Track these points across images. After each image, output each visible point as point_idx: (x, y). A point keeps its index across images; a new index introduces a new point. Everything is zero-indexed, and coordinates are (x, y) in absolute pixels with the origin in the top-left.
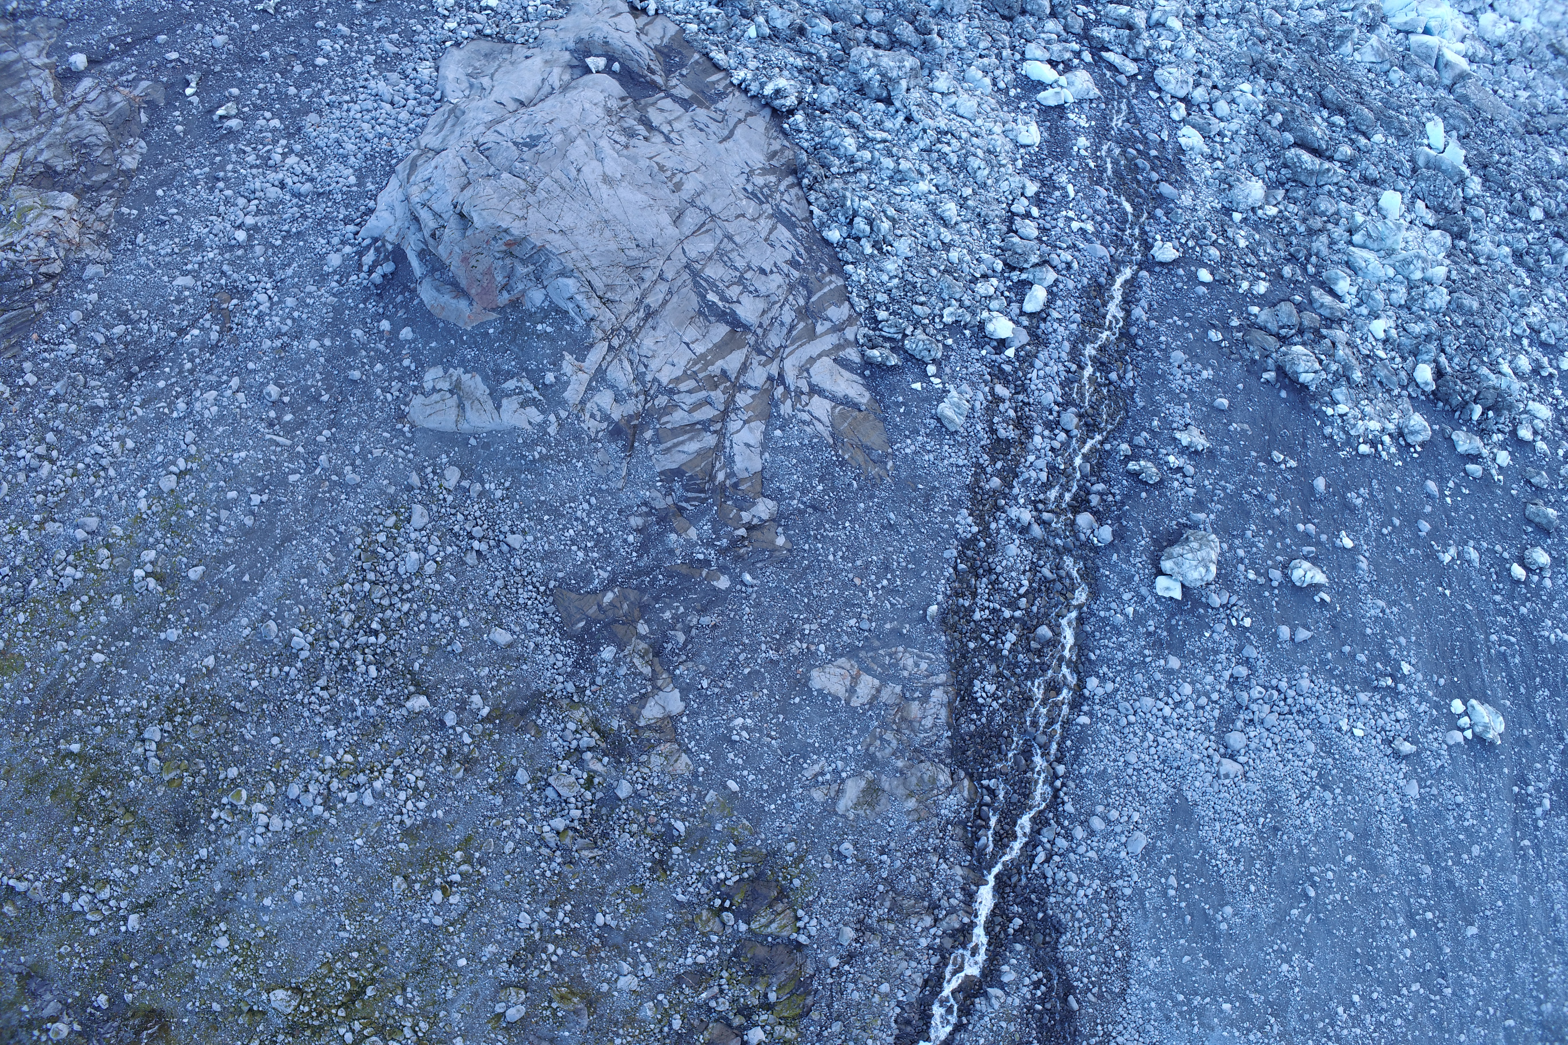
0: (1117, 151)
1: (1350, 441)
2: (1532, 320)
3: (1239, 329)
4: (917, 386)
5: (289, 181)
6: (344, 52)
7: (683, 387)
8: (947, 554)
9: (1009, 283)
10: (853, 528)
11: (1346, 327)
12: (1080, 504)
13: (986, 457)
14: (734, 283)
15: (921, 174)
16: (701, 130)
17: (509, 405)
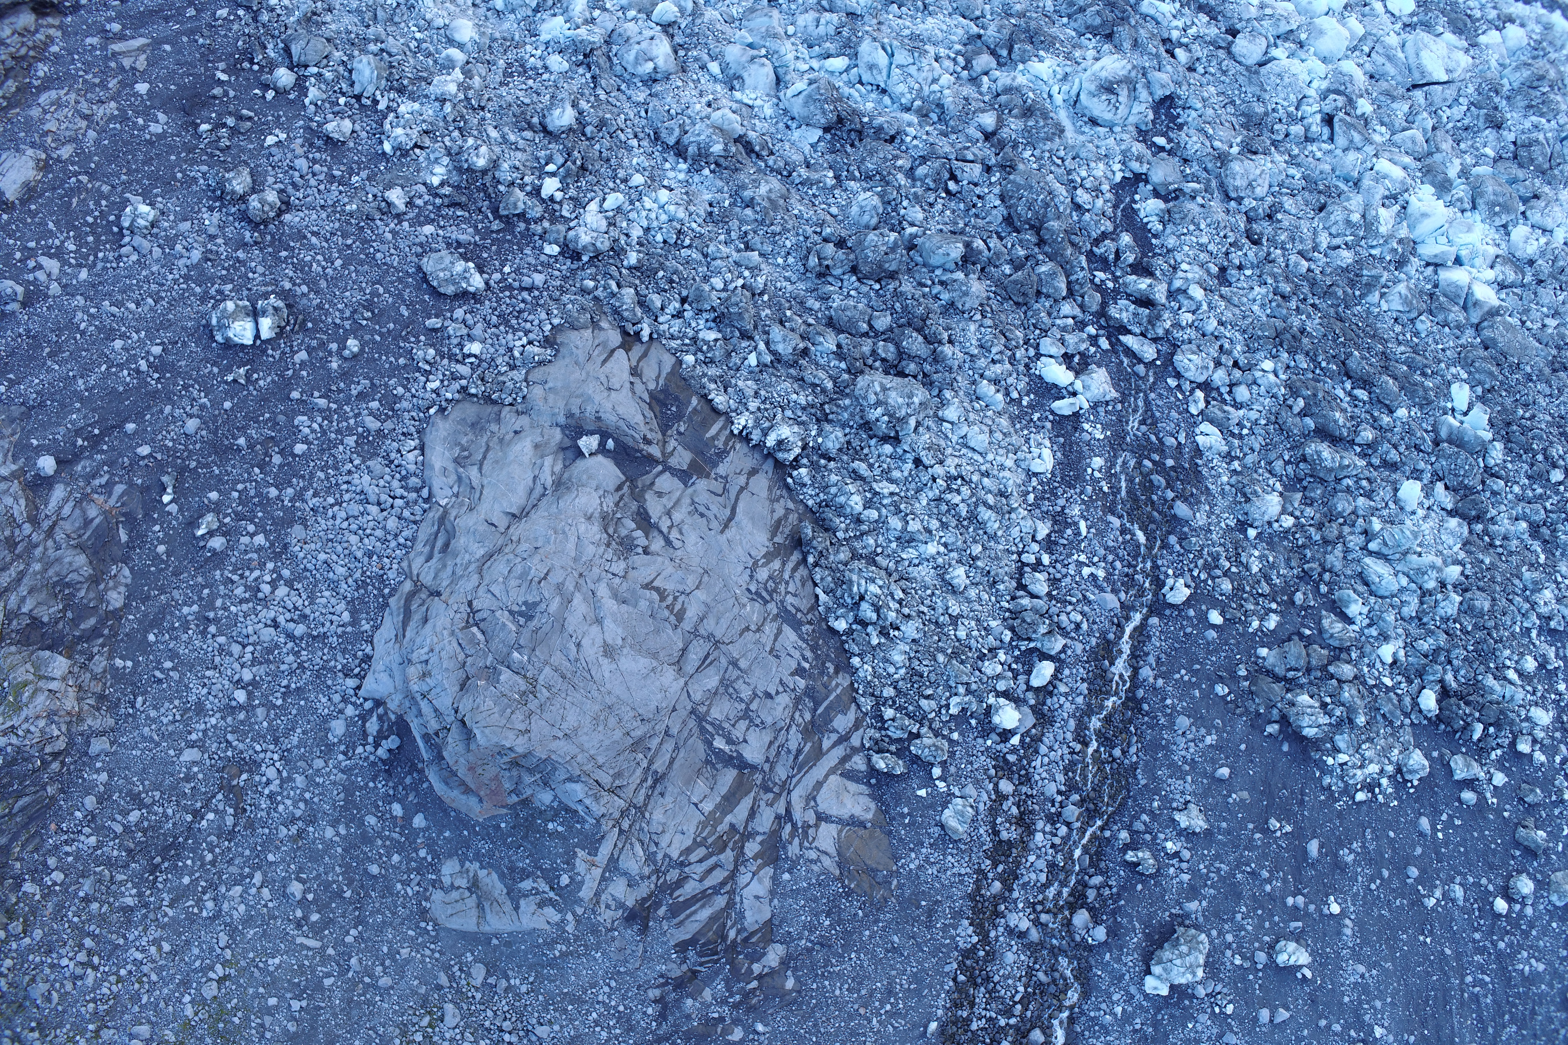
0: (1132, 463)
1: (1348, 791)
2: (1544, 610)
3: (1246, 678)
4: (922, 793)
5: (281, 619)
6: (324, 432)
7: (693, 857)
8: (947, 969)
9: (1017, 653)
10: (858, 958)
11: (1354, 655)
12: (1078, 901)
13: (988, 862)
14: (740, 718)
15: (929, 531)
16: (702, 515)
17: (527, 906)
